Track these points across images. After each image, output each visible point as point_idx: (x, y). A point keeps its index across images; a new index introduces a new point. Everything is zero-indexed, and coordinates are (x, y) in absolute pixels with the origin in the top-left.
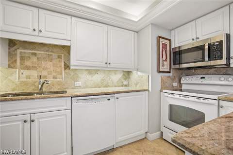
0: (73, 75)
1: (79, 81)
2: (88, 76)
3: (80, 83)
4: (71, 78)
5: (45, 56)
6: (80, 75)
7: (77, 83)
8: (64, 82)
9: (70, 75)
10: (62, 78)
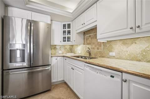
0: (108, 47)
1: (113, 52)
2: (122, 47)
3: (114, 53)
4: (107, 49)
5: (93, 36)
6: (114, 46)
7: (112, 53)
8: (102, 52)
9: (106, 46)
10: (102, 49)
